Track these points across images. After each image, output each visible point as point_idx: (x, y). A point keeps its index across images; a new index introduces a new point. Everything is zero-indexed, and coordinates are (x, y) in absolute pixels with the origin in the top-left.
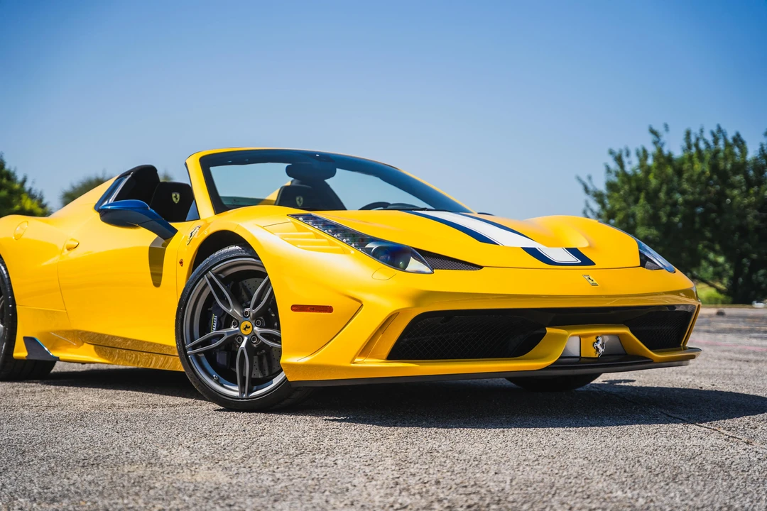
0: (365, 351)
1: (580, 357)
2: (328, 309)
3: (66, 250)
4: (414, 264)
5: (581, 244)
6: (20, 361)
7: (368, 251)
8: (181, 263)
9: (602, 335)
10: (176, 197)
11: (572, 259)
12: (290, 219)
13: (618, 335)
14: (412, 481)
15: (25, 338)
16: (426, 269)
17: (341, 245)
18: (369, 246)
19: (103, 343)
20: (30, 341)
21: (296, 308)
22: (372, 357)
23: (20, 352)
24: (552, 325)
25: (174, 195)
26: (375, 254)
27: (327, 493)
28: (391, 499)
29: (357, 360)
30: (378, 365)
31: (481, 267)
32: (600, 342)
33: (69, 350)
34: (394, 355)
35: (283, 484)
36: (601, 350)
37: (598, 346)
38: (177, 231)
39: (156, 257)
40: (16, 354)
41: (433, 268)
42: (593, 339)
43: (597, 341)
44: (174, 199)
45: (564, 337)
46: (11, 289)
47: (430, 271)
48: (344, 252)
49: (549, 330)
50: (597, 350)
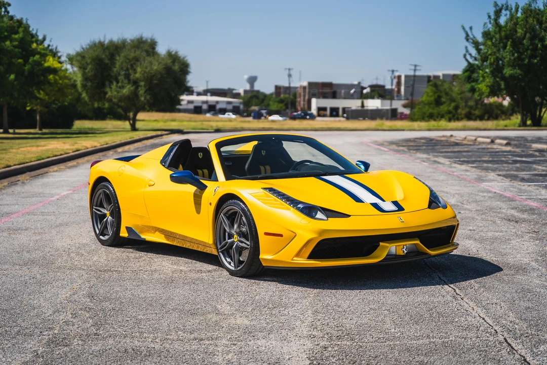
0: (298, 255)
1: (396, 255)
2: (281, 235)
3: (148, 186)
4: (320, 215)
5: (399, 198)
6: (124, 238)
7: (298, 209)
8: (210, 204)
9: (406, 245)
10: (200, 155)
11: (394, 208)
12: (262, 190)
13: (414, 244)
14: (318, 324)
15: (126, 227)
16: (325, 218)
17: (286, 205)
18: (299, 206)
19: (167, 234)
20: (129, 229)
21: (266, 234)
22: (301, 257)
23: (124, 233)
24: (382, 241)
25: (199, 154)
26: (302, 211)
27: (287, 330)
28: (310, 333)
29: (294, 259)
30: (303, 262)
31: (350, 216)
32: (405, 248)
33: (150, 234)
34: (311, 257)
35: (270, 326)
36: (405, 252)
37: (404, 250)
38: (207, 187)
39: (197, 199)
40: (121, 235)
41: (328, 218)
42: (402, 247)
43: (404, 248)
44: (200, 156)
45: (387, 247)
46: (117, 201)
47: (326, 219)
48: (288, 209)
49: (381, 244)
50: (404, 251)
